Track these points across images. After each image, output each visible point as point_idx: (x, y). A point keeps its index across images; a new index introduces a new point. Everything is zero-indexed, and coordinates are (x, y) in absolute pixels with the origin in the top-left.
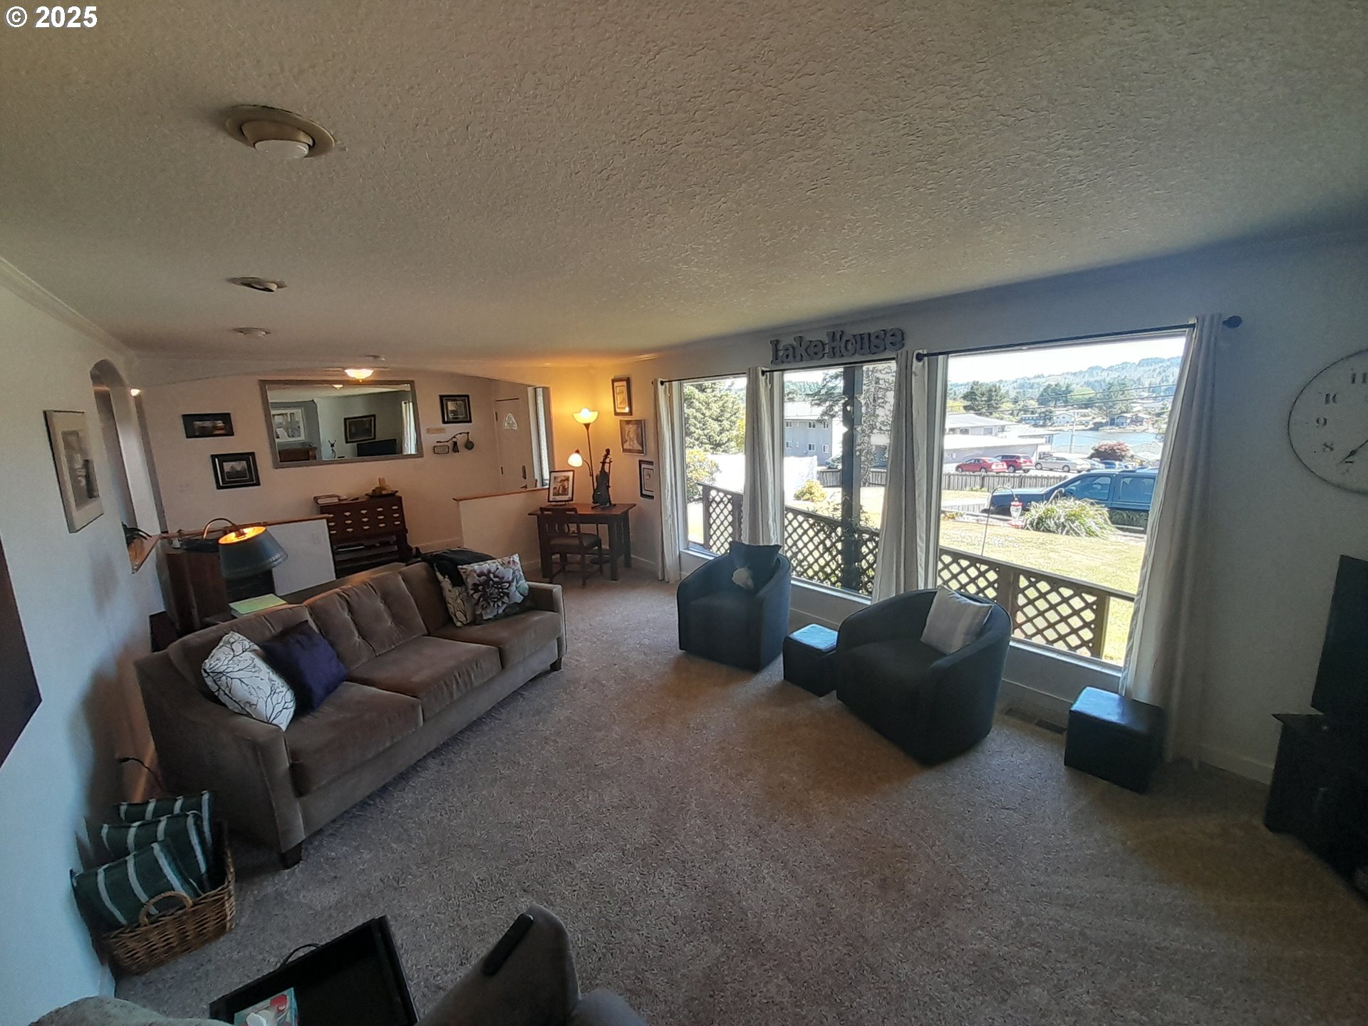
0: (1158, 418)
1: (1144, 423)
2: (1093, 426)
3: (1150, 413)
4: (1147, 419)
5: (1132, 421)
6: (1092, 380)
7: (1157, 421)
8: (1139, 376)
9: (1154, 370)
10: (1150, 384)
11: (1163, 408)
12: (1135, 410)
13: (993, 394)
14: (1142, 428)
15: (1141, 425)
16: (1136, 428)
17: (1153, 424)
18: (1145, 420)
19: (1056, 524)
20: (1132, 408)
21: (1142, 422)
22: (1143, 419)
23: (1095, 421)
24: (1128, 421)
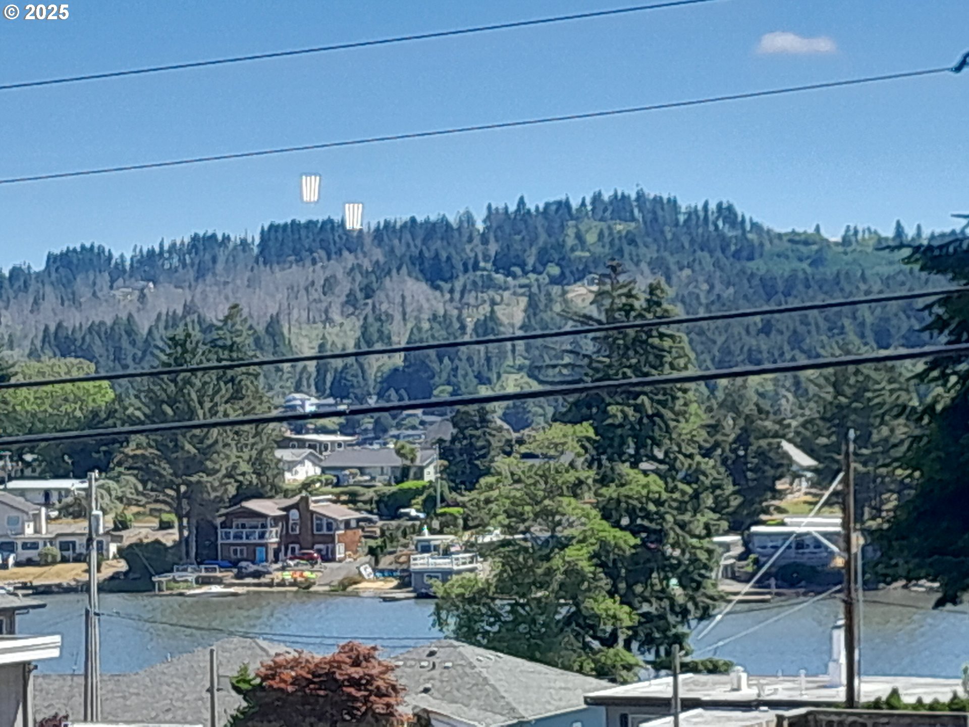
0: (393, 523)
1: (340, 551)
2: (122, 566)
3: (353, 499)
4: (347, 524)
5: (287, 540)
6: (74, 320)
7: (388, 537)
9: (329, 286)
10: (322, 347)
11: (404, 474)
12: (291, 479)
14: (333, 572)
15: (328, 557)
17: (373, 552)
18: (340, 532)
20: (280, 468)
21: (331, 539)
22: (331, 525)
23: (129, 537)
24: (273, 539)
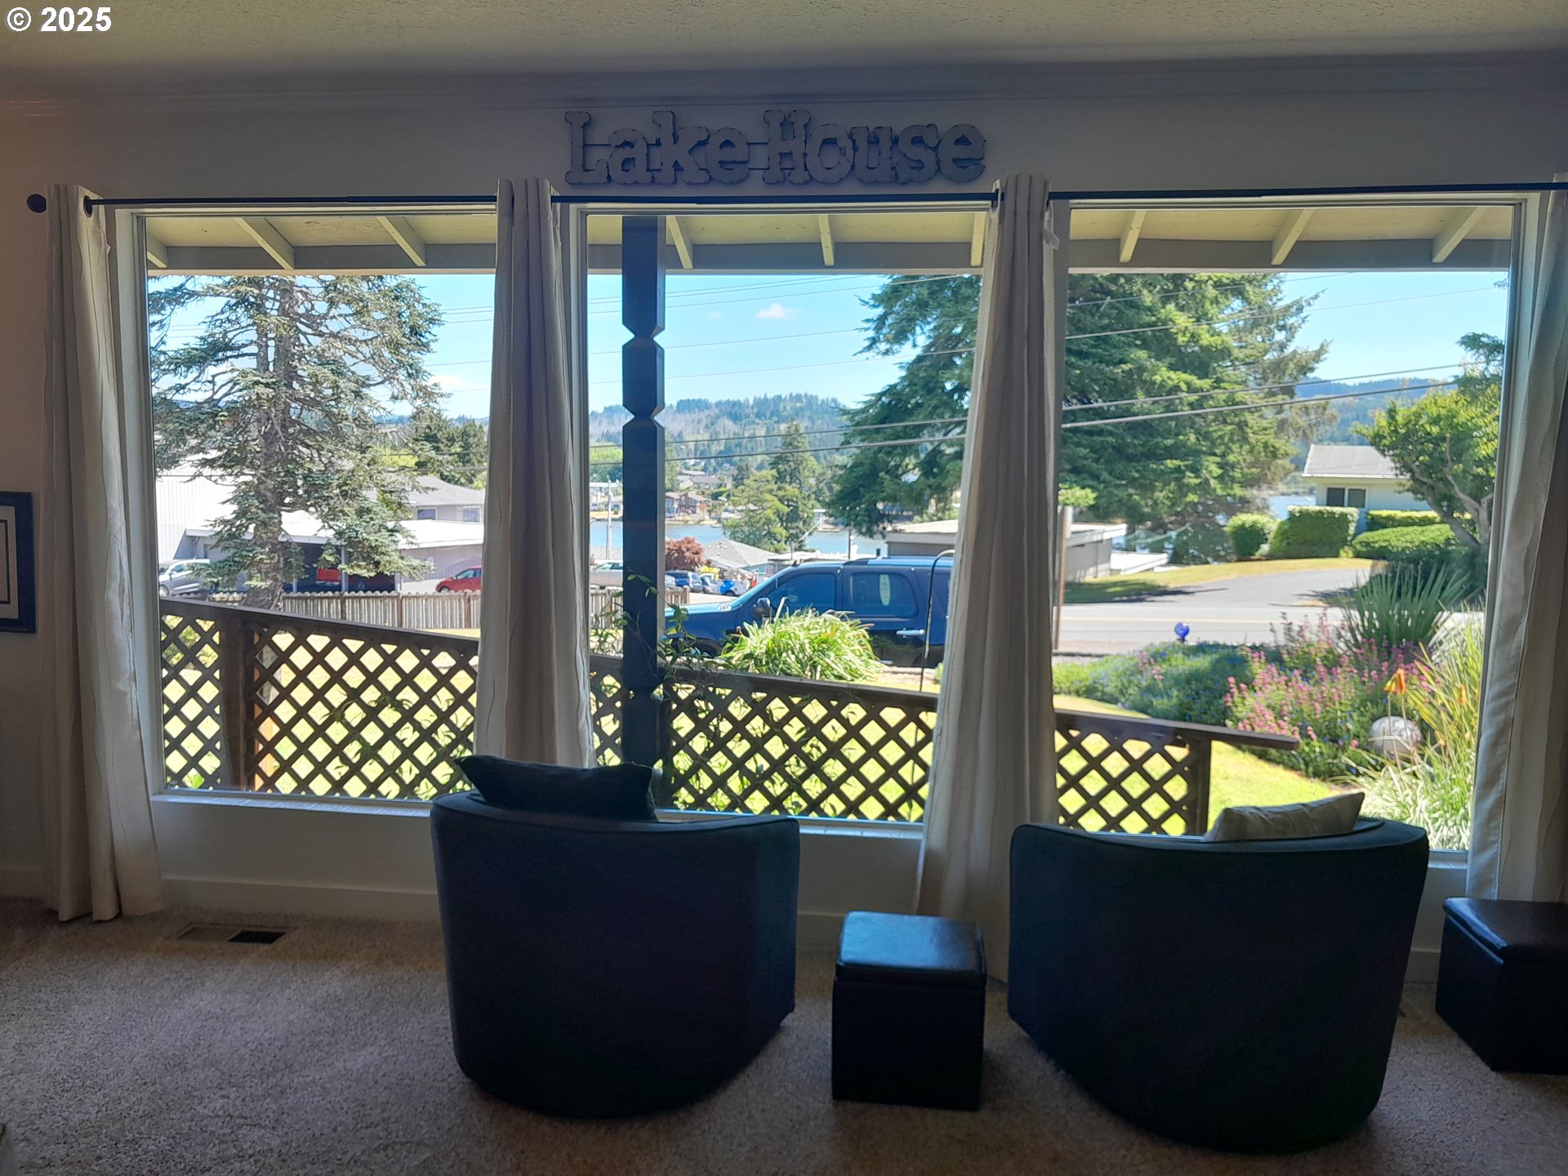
0: (716, 502)
1: (698, 511)
3: (703, 494)
4: (701, 502)
5: (680, 506)
7: (714, 507)
8: (680, 429)
9: (699, 421)
11: (720, 486)
12: (683, 486)
13: (471, 440)
14: (695, 517)
15: (694, 512)
16: (688, 518)
17: (709, 511)
18: (698, 504)
19: (798, 660)
20: (679, 482)
21: (695, 507)
22: (696, 502)
24: (676, 506)
